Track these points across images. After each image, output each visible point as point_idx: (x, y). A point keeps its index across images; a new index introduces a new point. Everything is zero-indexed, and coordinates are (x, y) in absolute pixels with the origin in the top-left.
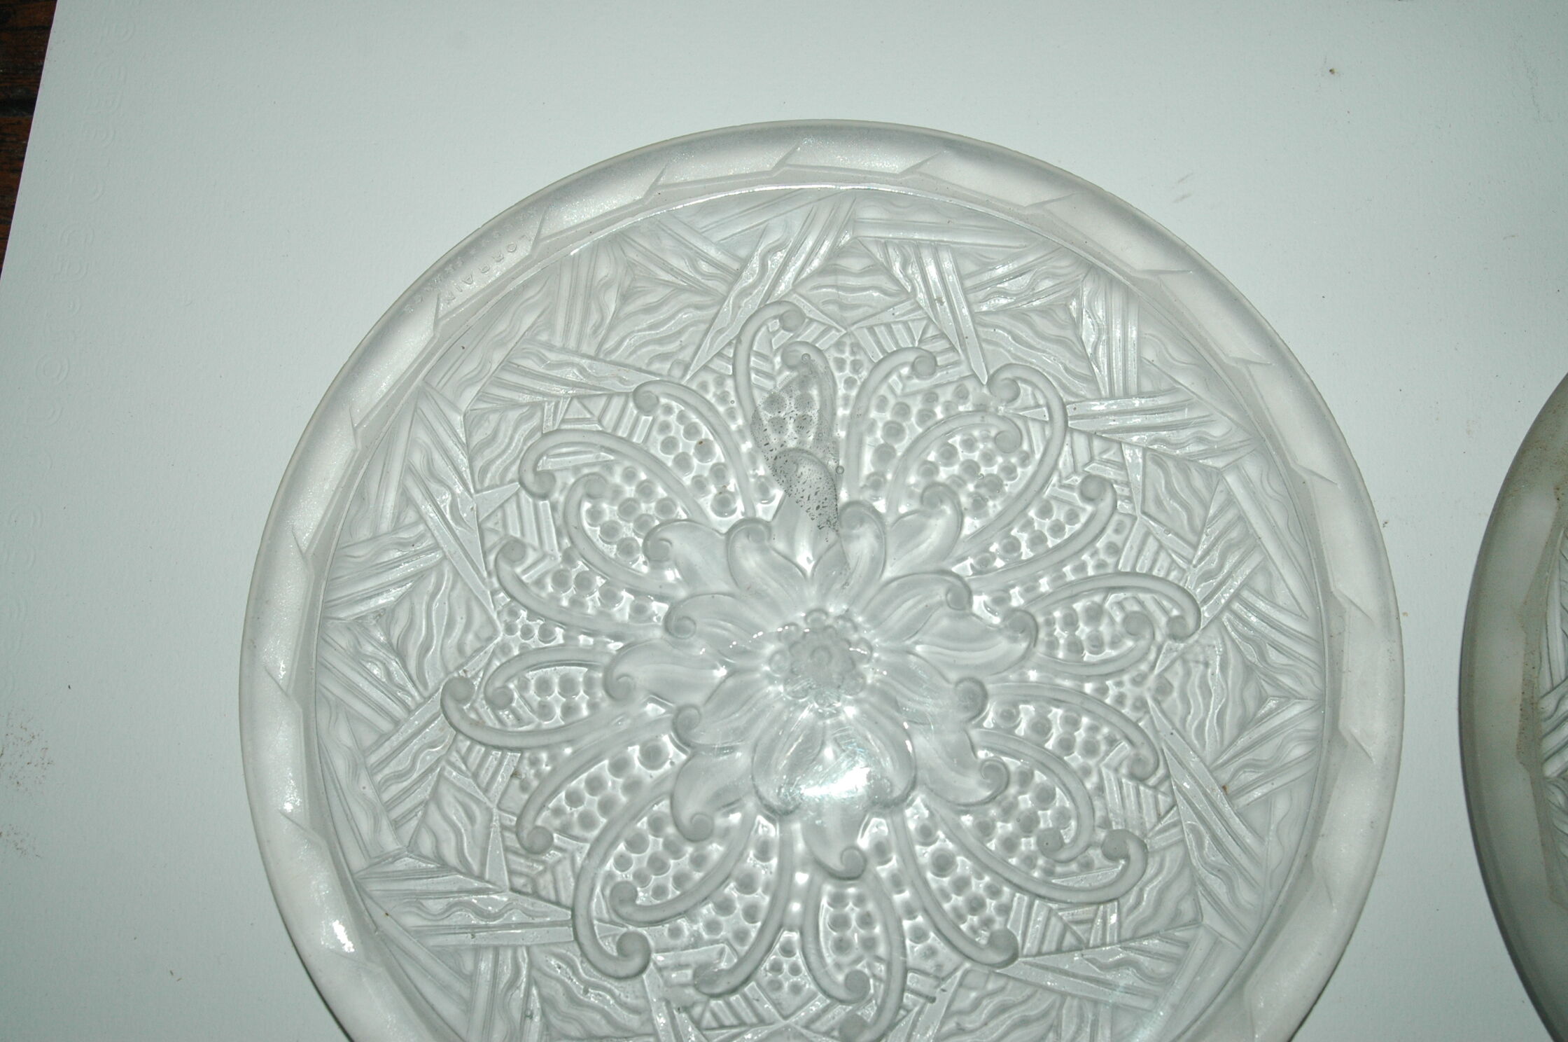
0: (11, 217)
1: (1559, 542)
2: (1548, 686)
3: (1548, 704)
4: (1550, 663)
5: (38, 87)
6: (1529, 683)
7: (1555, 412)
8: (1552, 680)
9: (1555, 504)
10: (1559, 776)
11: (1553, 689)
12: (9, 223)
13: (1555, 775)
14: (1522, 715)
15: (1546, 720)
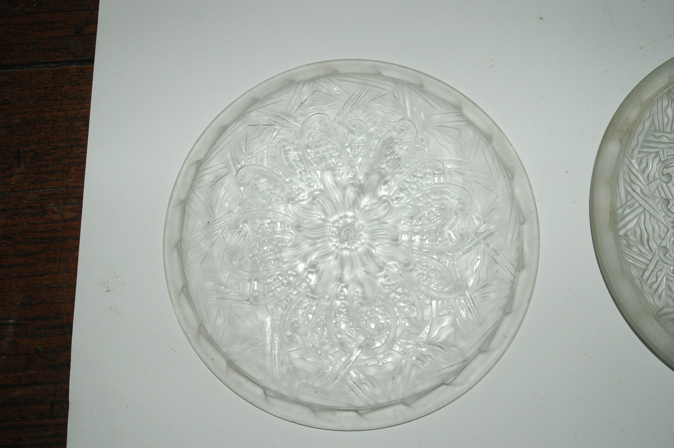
0: (90, 101)
1: (622, 157)
2: (619, 205)
3: (620, 211)
4: (620, 198)
5: (94, 55)
6: (613, 204)
7: (619, 114)
8: (621, 204)
9: (620, 144)
10: (624, 235)
11: (622, 206)
12: (90, 103)
13: (623, 235)
14: (610, 215)
15: (619, 216)
